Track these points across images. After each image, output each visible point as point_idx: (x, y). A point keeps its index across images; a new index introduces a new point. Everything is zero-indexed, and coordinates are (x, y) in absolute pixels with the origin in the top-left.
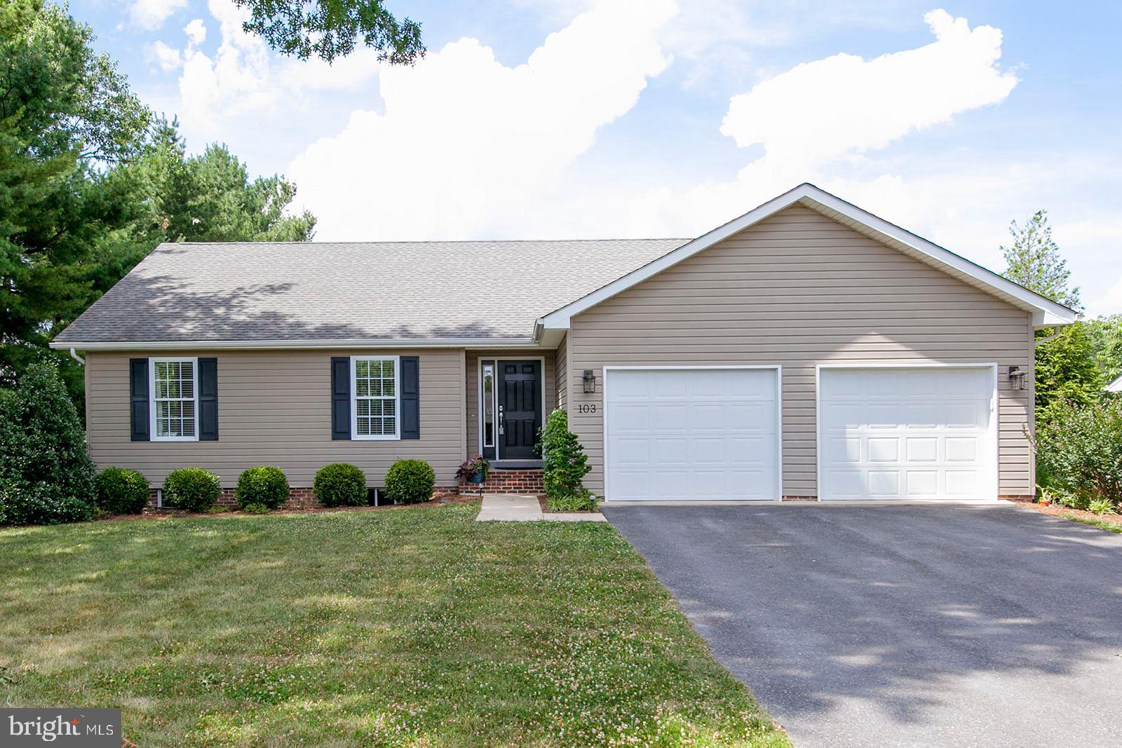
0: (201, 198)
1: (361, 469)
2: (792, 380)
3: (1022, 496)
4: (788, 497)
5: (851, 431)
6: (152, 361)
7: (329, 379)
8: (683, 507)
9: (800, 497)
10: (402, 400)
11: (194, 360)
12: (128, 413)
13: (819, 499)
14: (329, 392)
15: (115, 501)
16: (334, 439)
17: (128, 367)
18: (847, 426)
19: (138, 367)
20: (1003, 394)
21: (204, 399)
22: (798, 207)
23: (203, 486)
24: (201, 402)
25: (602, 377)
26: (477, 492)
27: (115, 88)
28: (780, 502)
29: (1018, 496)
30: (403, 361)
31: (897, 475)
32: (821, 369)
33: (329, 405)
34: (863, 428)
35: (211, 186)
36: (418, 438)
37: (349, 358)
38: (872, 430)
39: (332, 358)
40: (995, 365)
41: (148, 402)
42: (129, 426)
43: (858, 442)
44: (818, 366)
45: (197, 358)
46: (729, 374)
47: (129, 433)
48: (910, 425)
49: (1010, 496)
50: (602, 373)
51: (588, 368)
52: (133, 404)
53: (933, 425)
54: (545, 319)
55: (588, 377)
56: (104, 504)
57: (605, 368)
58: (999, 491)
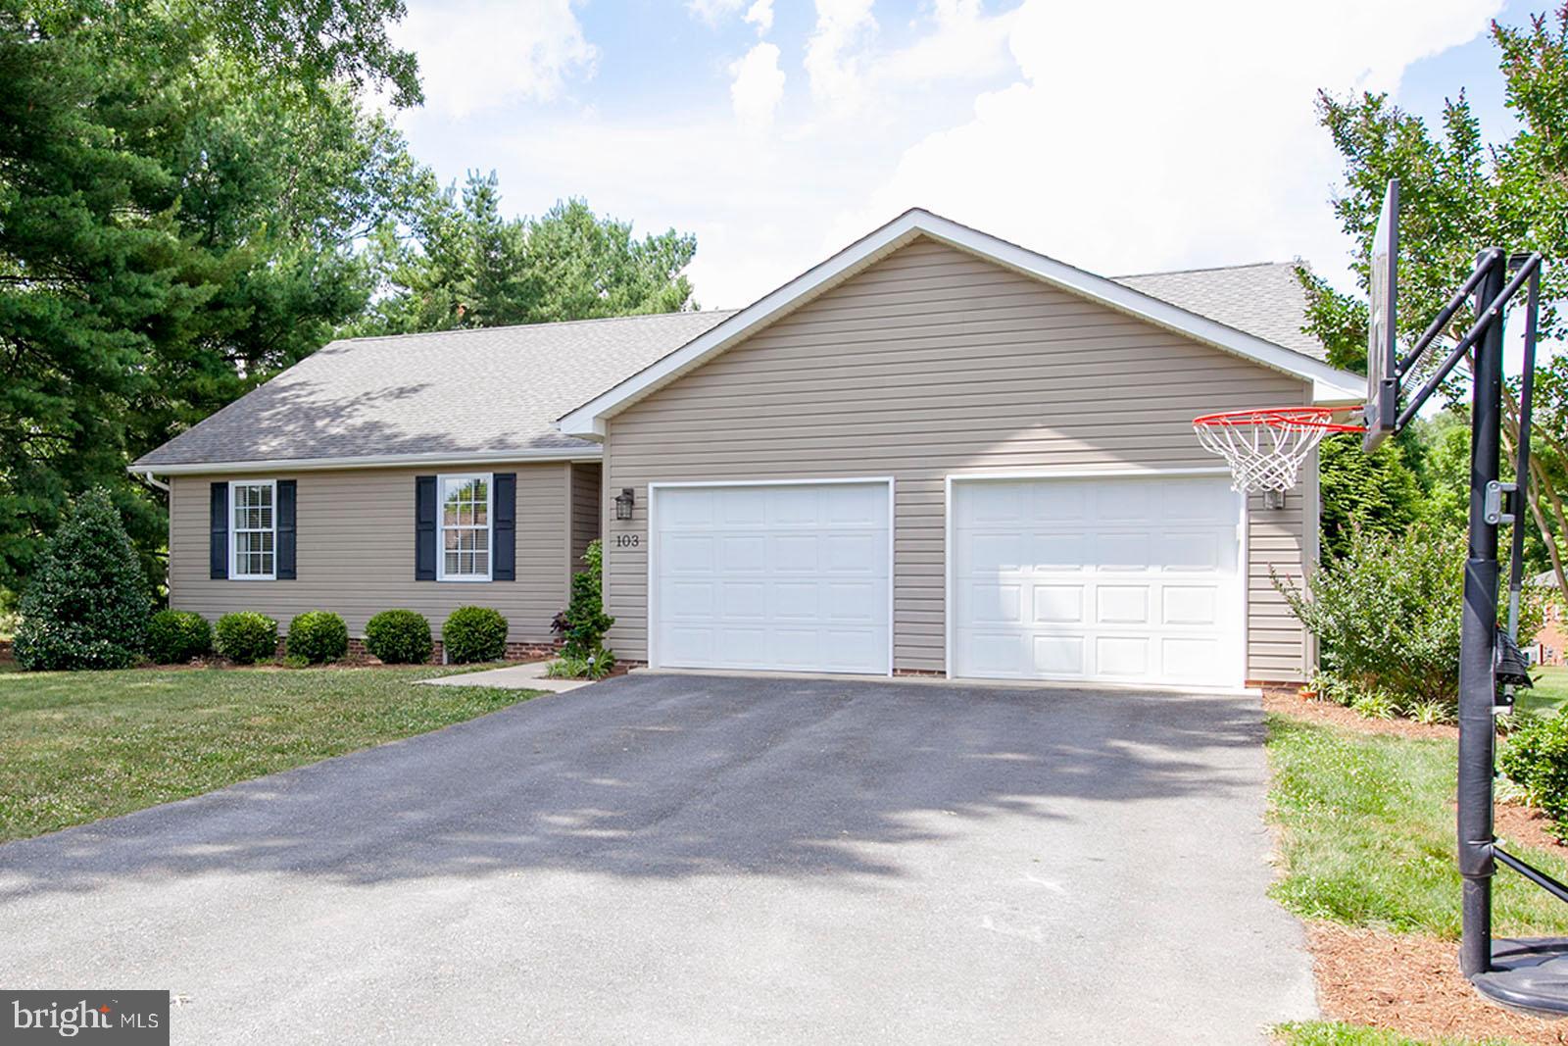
0: (528, 272)
1: (425, 618)
2: (908, 498)
3: (1290, 683)
4: (902, 670)
5: (1008, 574)
6: (232, 485)
7: (413, 504)
8: (780, 680)
9: (921, 672)
10: (495, 530)
11: (273, 483)
12: (208, 547)
13: (947, 676)
14: (413, 520)
15: (163, 650)
16: (418, 579)
17: (209, 493)
18: (1001, 566)
19: (219, 491)
20: (1255, 516)
21: (283, 529)
22: (922, 243)
23: (249, 633)
24: (279, 533)
25: (646, 497)
27: (390, 149)
28: (890, 678)
29: (1283, 683)
30: (497, 479)
31: (1081, 643)
32: (955, 482)
33: (413, 537)
34: (1027, 571)
35: (539, 256)
36: (513, 579)
37: (436, 477)
38: (1041, 572)
39: (417, 478)
41: (227, 533)
42: (208, 562)
43: (1018, 592)
44: (949, 478)
46: (826, 490)
47: (208, 570)
48: (1102, 567)
49: (1267, 683)
50: (647, 492)
51: (627, 486)
52: (213, 535)
53: (1142, 566)
54: (563, 422)
55: (628, 497)
56: (151, 652)
57: (651, 486)
58: (1248, 674)
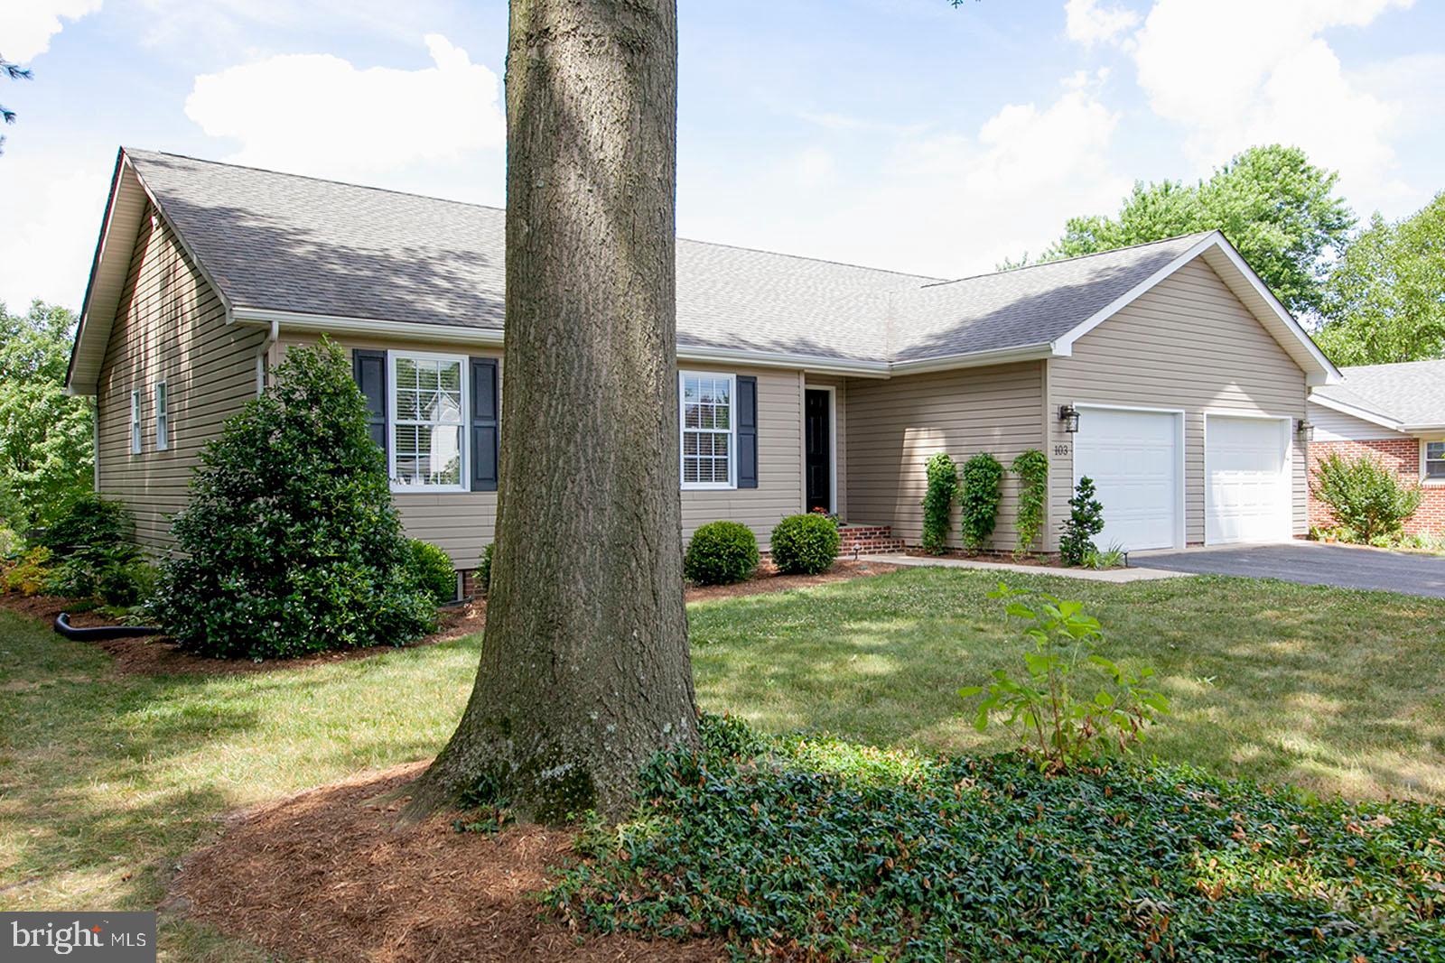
2: (1191, 425)
4: (1188, 544)
5: (1214, 476)
6: (390, 356)
9: (1196, 544)
10: (739, 434)
11: (462, 360)
13: (1206, 544)
18: (1213, 472)
19: (370, 365)
20: (1294, 444)
21: (478, 423)
24: (474, 429)
26: (850, 554)
28: (1184, 549)
30: (740, 382)
31: (1238, 519)
32: (1209, 417)
34: (1221, 474)
36: (756, 486)
38: (1225, 476)
40: (1291, 417)
43: (1218, 488)
44: (1205, 413)
45: (467, 357)
48: (1244, 472)
49: (1297, 536)
51: (1065, 404)
53: (1256, 472)
57: (1074, 404)
58: (1293, 531)
